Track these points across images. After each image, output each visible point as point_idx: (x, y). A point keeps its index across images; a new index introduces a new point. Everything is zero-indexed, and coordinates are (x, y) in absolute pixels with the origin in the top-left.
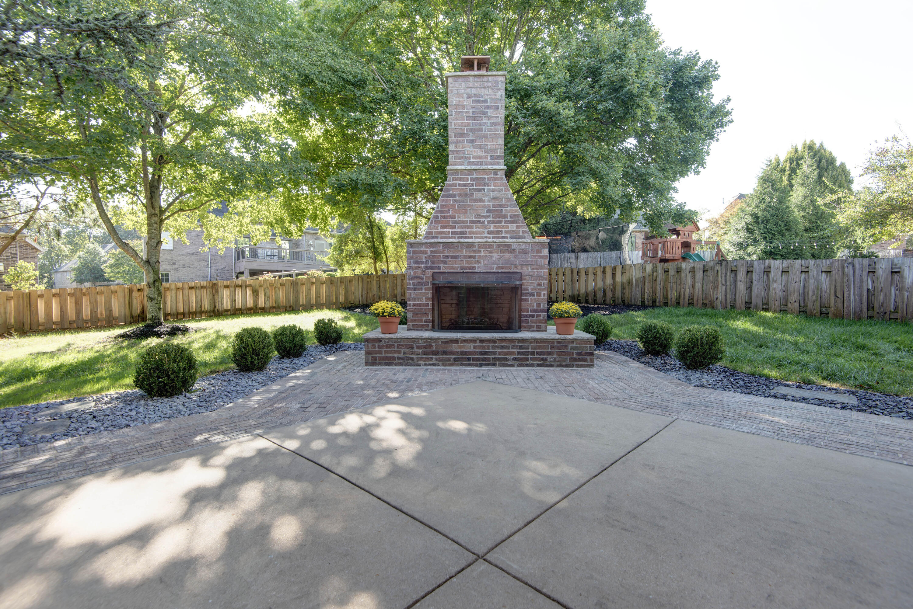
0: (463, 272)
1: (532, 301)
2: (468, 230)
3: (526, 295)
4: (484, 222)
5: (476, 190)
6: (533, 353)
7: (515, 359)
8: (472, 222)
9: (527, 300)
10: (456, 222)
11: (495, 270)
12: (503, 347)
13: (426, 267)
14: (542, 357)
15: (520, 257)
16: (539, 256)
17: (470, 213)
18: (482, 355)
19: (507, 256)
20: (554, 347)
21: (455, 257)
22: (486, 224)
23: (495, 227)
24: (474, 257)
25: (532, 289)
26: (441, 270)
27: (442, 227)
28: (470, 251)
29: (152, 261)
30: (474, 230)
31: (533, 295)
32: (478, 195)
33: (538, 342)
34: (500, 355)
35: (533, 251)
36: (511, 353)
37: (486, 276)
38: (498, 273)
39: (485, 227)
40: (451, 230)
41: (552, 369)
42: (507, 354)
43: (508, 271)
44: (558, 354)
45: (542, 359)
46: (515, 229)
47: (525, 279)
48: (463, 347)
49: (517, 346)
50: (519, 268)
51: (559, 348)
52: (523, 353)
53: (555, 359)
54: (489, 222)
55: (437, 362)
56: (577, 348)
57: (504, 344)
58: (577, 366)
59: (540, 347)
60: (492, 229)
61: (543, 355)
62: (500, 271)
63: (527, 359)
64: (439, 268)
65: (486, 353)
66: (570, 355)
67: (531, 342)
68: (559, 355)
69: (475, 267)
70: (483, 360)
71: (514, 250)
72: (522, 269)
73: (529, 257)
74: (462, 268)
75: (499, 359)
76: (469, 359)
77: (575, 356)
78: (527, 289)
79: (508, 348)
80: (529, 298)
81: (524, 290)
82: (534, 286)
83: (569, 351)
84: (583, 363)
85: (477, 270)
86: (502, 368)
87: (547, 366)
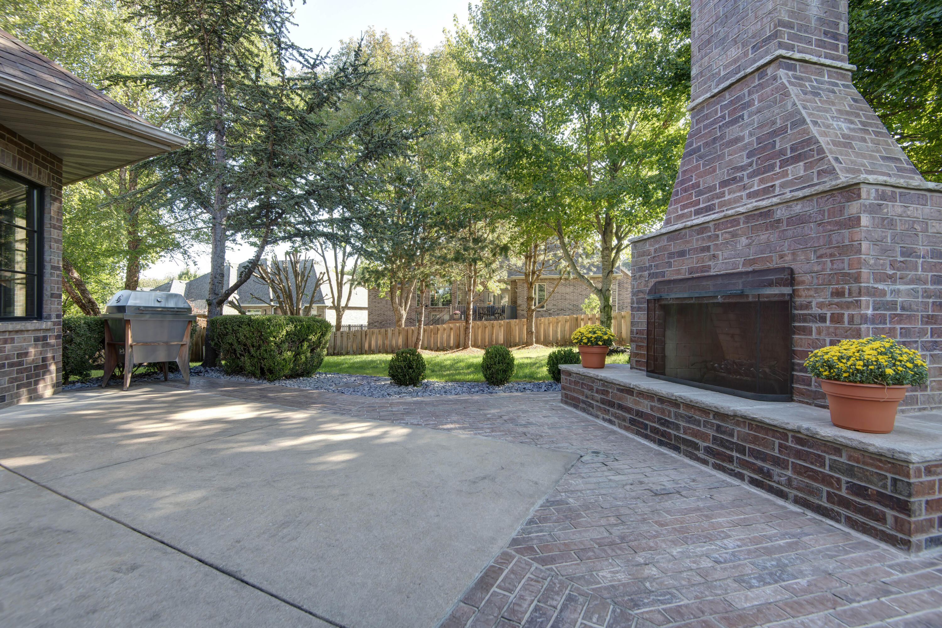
0: (693, 278)
1: (819, 332)
2: (716, 201)
3: (804, 318)
4: (741, 179)
5: (728, 124)
6: (741, 450)
7: (708, 450)
8: (724, 184)
9: (807, 331)
10: (700, 193)
11: (741, 269)
12: (690, 419)
13: (649, 274)
14: (759, 463)
15: (790, 233)
16: (837, 223)
17: (720, 169)
18: (662, 424)
19: (763, 237)
20: (786, 448)
21: (682, 254)
22: (746, 180)
23: (762, 181)
24: (708, 249)
25: (821, 305)
26: (666, 278)
27: (684, 207)
28: (703, 239)
29: (604, 290)
30: (727, 197)
31: (822, 319)
32: (733, 132)
33: (751, 427)
34: (685, 433)
35: (822, 212)
36: (704, 437)
37: (726, 282)
38: (747, 273)
39: (744, 187)
40: (693, 209)
41: (780, 502)
42: (696, 434)
43: (765, 267)
44: (799, 470)
45: (760, 470)
46: (802, 173)
47: (803, 282)
48: (638, 403)
49: (712, 424)
50: (789, 258)
51: (798, 454)
52: (722, 443)
53: (789, 480)
54: (750, 176)
55: (613, 419)
56: (849, 471)
57: (690, 413)
58: (853, 524)
59: (755, 440)
60: (756, 188)
61: (764, 460)
62: (750, 269)
63: (730, 459)
64: (663, 274)
65: (665, 423)
66: (830, 484)
67: (738, 424)
68: (799, 473)
69: (709, 267)
70: (663, 435)
71: (779, 221)
72: (794, 260)
73: (811, 230)
74: (691, 271)
75: (685, 441)
76: (646, 427)
77: (844, 493)
78: (808, 306)
79: (698, 423)
80: (814, 326)
81: (802, 307)
82: (825, 297)
83: (827, 471)
84: (873, 523)
85: (712, 273)
86: (687, 461)
87: (770, 490)
